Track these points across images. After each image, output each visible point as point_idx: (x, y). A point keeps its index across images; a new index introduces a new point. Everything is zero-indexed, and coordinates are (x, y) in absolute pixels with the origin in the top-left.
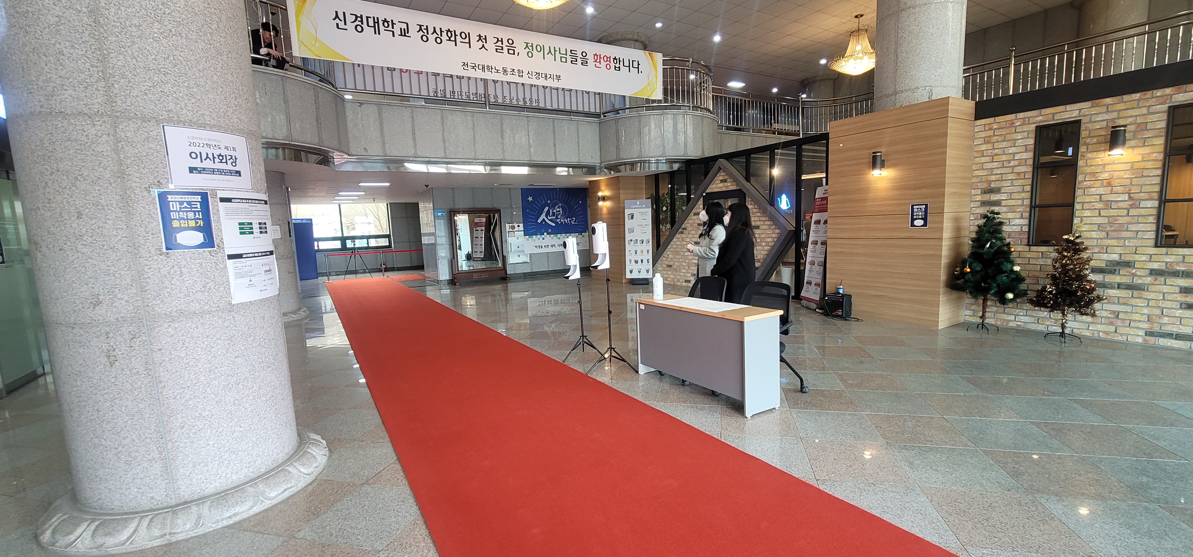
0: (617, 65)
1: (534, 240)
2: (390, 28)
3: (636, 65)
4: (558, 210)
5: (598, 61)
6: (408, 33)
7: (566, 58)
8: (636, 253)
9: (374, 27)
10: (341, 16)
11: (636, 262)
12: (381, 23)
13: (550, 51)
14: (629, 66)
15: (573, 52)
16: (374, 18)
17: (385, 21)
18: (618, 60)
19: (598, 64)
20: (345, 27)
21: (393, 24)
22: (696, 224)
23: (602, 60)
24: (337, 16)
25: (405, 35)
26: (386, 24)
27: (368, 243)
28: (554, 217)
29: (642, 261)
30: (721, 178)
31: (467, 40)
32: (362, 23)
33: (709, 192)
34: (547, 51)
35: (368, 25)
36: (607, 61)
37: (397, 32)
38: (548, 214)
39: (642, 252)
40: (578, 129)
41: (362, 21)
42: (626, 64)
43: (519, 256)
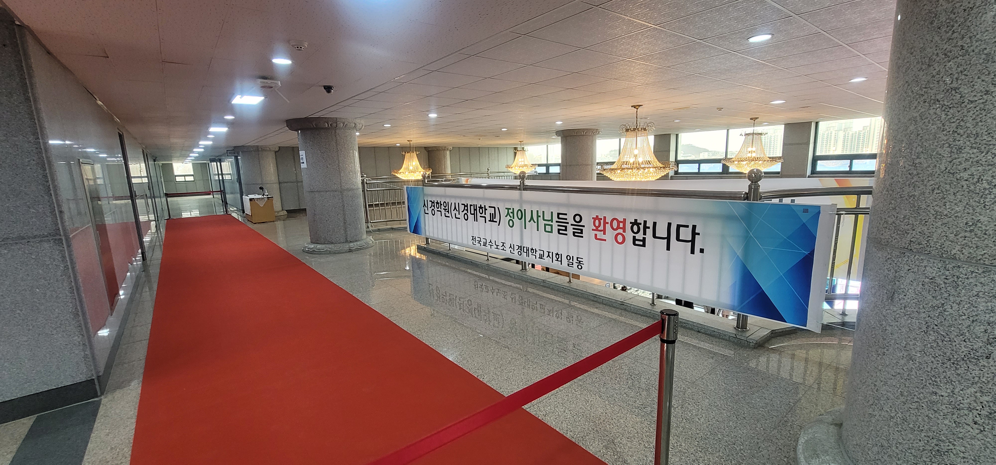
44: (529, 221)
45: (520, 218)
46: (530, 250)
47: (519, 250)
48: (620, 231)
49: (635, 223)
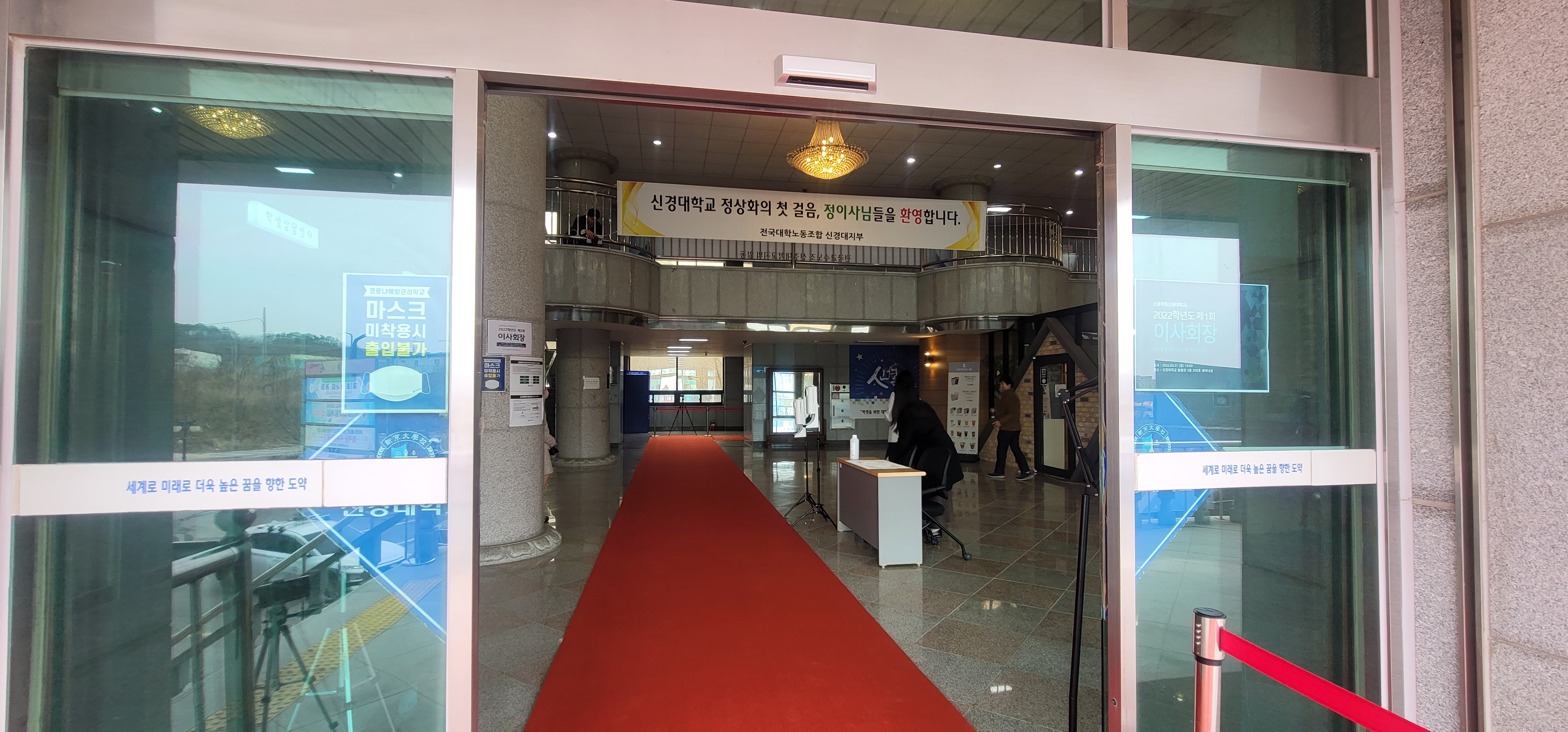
0: (930, 218)
1: (862, 404)
2: (698, 205)
3: (952, 216)
4: (893, 370)
5: (907, 215)
6: (713, 207)
7: (870, 216)
8: (959, 424)
9: (685, 205)
10: (658, 199)
11: (959, 434)
12: (691, 201)
13: (852, 211)
14: (944, 219)
15: (877, 209)
16: (685, 197)
17: (695, 199)
18: (930, 213)
19: (906, 220)
20: (660, 208)
21: (701, 201)
22: (1027, 393)
23: (911, 214)
24: (655, 199)
25: (711, 210)
26: (695, 202)
27: (701, 399)
28: (887, 379)
29: (966, 434)
30: (1051, 340)
31: (767, 208)
32: (675, 203)
33: (1039, 355)
34: (848, 210)
35: (680, 204)
36: (917, 215)
37: (704, 207)
38: (880, 375)
39: (967, 423)
40: (892, 284)
41: (675, 202)
42: (941, 215)
43: (842, 421)
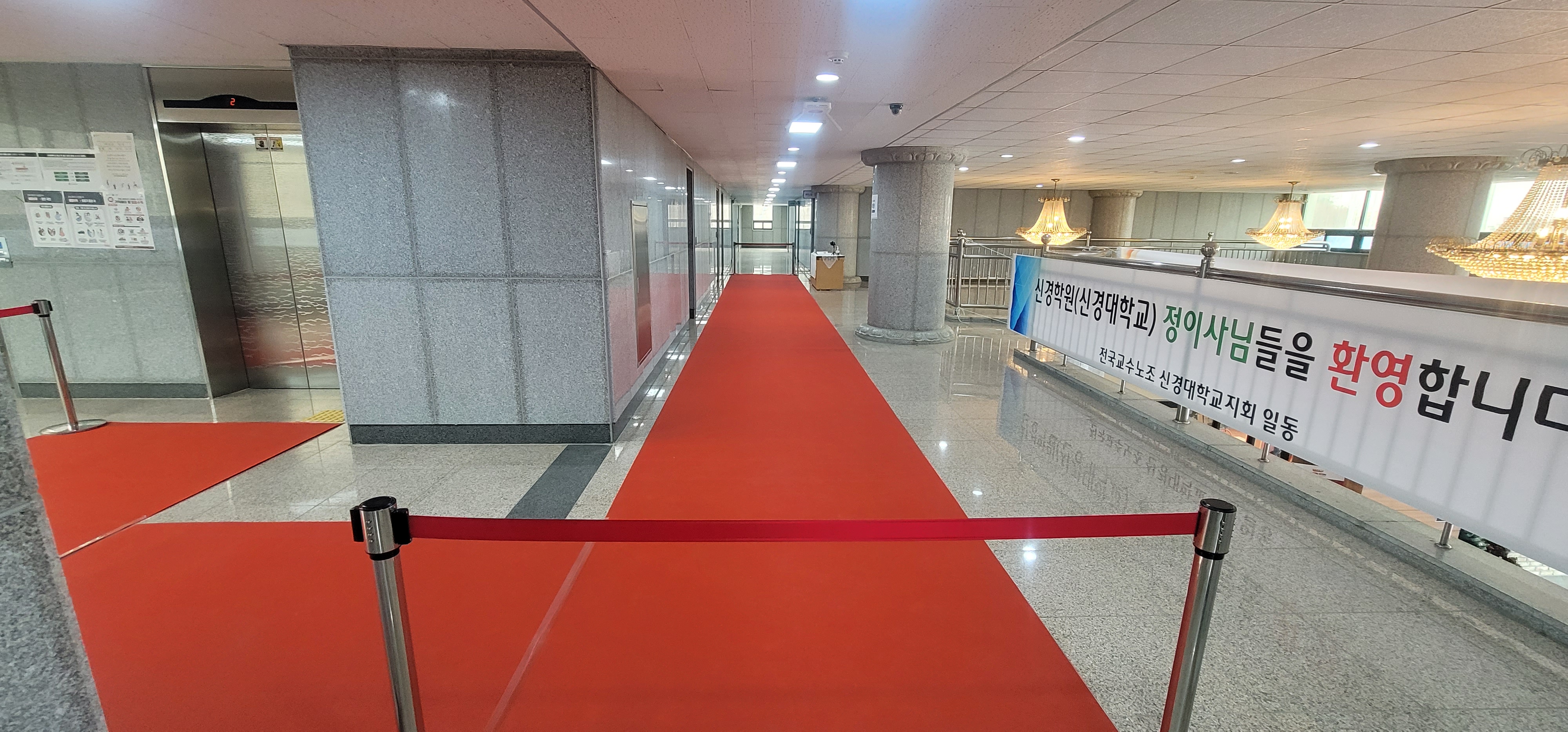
44: (1205, 336)
45: (1189, 326)
46: (1197, 387)
47: (1177, 385)
48: (1394, 380)
49: (1435, 367)
